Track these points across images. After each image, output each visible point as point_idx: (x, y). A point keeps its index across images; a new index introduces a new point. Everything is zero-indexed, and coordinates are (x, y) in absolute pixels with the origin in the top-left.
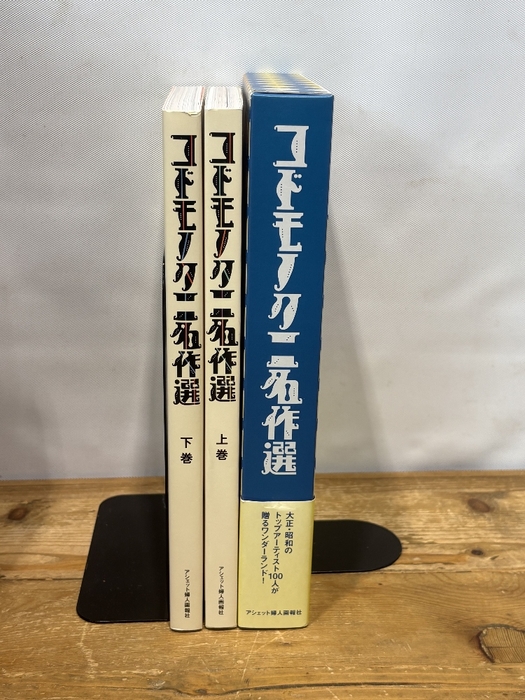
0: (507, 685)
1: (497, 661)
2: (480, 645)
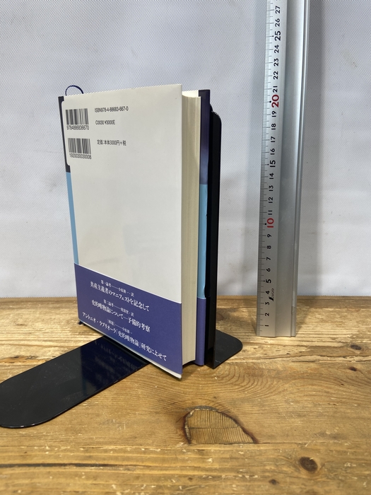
0: (195, 468)
1: (194, 442)
2: (184, 425)
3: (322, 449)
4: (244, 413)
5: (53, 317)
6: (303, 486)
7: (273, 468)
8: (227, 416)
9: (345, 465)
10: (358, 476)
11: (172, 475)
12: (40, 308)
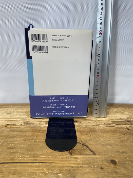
3: (118, 157)
4: (90, 144)
5: (20, 111)
6: (112, 170)
7: (101, 163)
8: (84, 145)
9: (127, 162)
10: (131, 166)
11: (66, 166)
12: (15, 107)
